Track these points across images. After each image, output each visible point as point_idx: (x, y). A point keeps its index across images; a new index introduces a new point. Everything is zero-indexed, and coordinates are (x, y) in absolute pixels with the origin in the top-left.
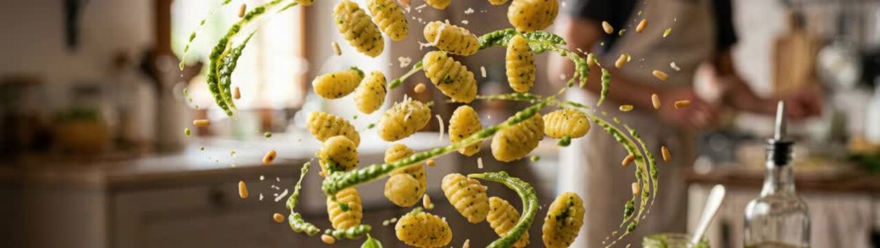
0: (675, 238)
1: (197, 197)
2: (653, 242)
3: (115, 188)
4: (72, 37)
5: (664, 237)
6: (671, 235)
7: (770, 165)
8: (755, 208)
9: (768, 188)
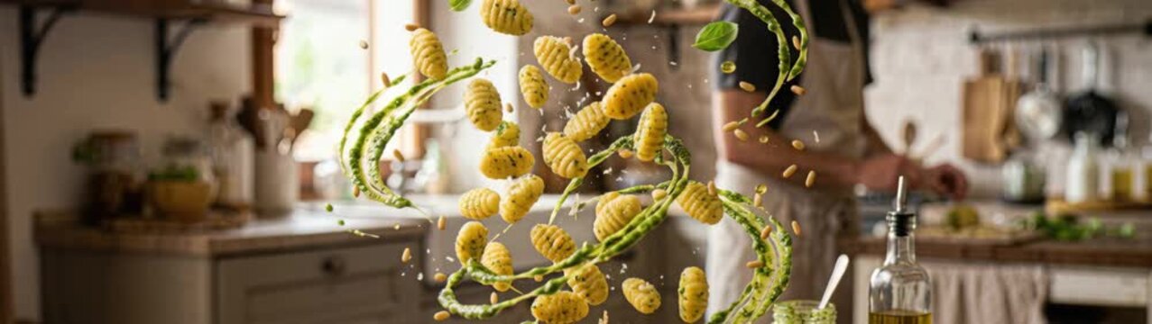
0: (804, 305)
1: (309, 266)
2: (781, 308)
3: (219, 257)
4: (163, 86)
5: (793, 304)
6: (800, 302)
7: (892, 235)
8: (878, 276)
9: (890, 258)
